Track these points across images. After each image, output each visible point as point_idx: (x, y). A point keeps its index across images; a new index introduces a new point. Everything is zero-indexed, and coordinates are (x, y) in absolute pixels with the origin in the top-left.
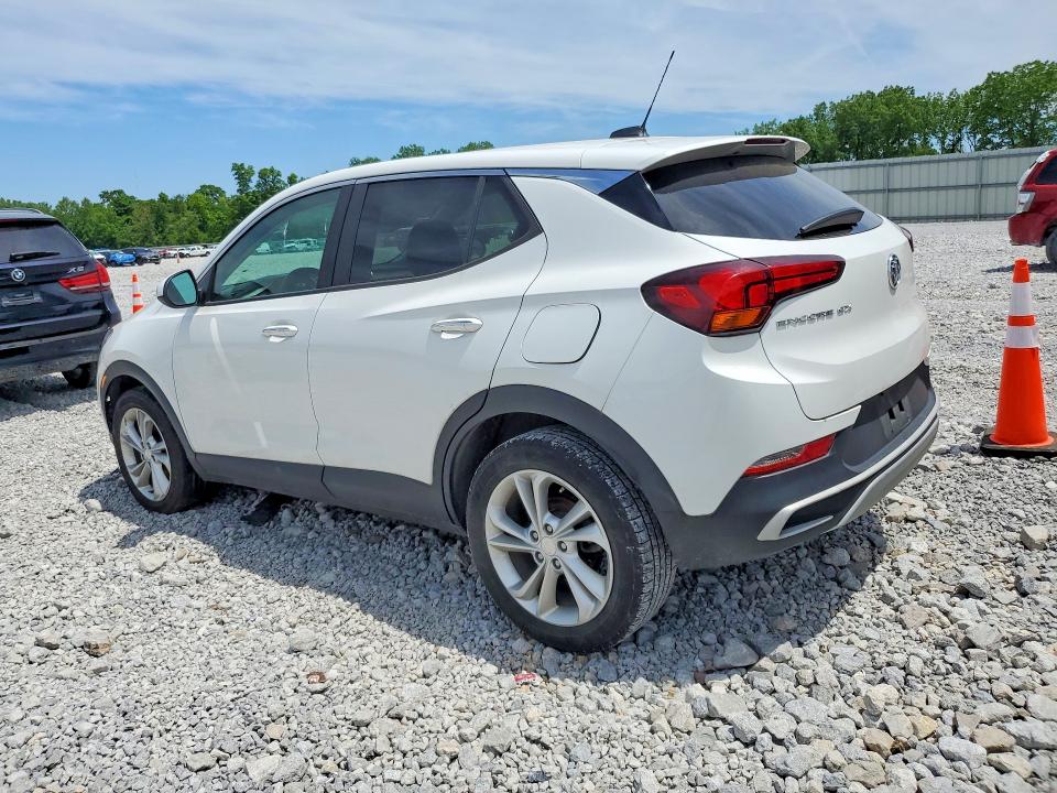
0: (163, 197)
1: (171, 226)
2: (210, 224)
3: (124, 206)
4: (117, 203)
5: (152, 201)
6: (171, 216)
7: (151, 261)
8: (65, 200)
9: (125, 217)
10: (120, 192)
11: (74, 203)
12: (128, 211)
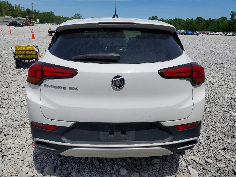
0: (210, 19)
1: (210, 26)
2: (220, 27)
3: (200, 21)
4: (199, 20)
5: (207, 20)
6: (210, 24)
7: (196, 35)
8: (188, 18)
9: (200, 23)
10: (201, 17)
11: (190, 19)
12: (201, 22)
